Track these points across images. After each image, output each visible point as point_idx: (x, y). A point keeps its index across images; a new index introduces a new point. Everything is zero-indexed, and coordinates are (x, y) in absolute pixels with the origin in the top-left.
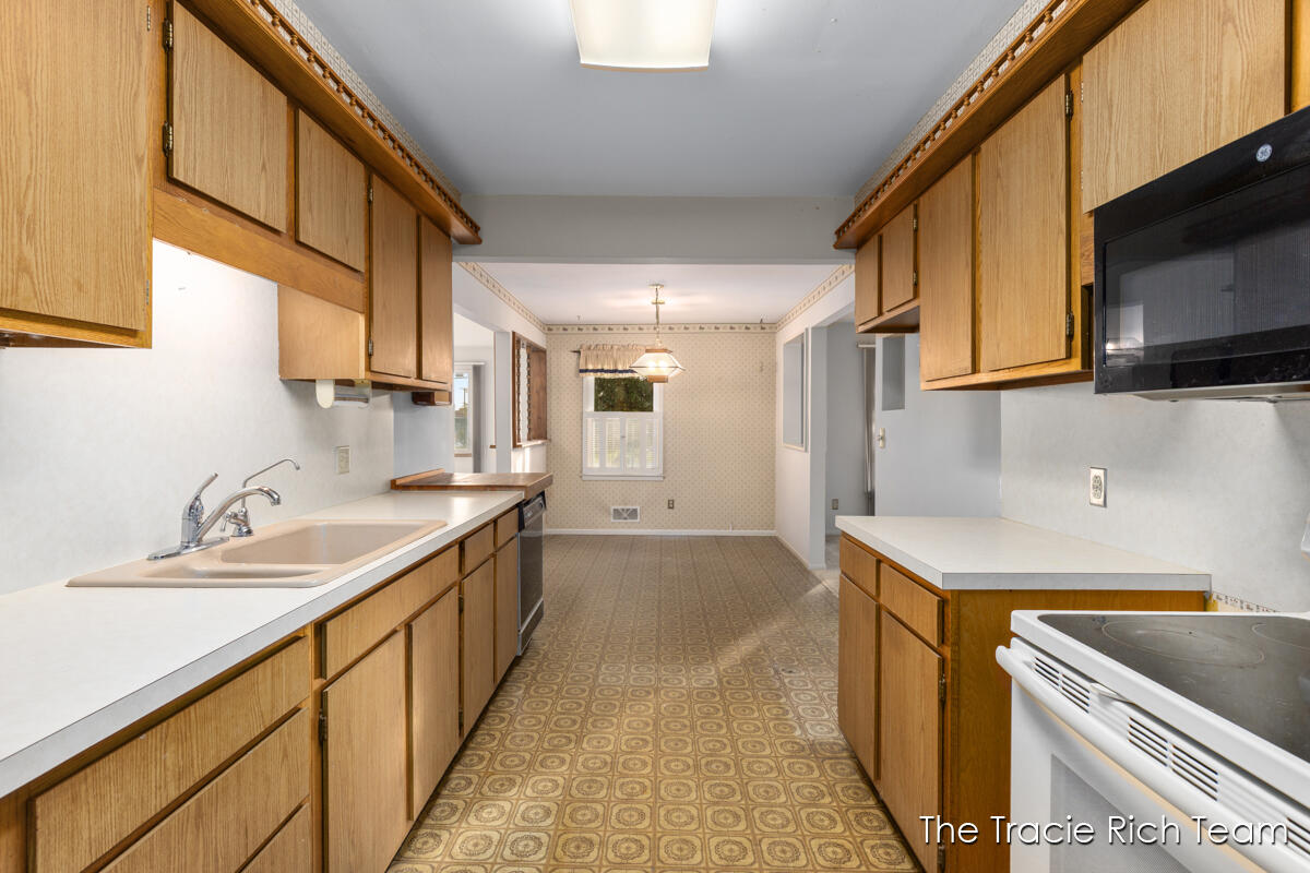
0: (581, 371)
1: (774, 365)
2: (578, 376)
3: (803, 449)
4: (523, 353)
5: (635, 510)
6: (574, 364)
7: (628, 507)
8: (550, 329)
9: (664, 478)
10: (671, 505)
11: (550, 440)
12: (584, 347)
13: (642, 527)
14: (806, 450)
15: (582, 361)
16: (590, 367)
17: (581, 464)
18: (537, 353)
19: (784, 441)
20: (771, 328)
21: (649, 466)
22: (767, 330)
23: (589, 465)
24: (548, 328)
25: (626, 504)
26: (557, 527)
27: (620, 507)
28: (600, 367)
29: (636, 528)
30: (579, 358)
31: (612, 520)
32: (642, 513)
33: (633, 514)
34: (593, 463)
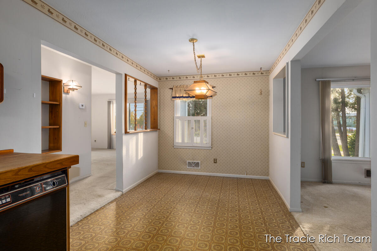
0: (173, 97)
1: (268, 92)
2: (172, 100)
3: (286, 136)
4: (148, 90)
5: (198, 163)
6: (170, 95)
7: (195, 161)
8: (160, 79)
9: (212, 148)
10: (215, 161)
11: (159, 129)
12: (175, 86)
13: (202, 171)
14: (287, 137)
15: (174, 93)
16: (177, 96)
17: (173, 141)
18: (154, 90)
19: (273, 132)
20: (266, 73)
21: (205, 142)
22: (264, 74)
23: (177, 141)
24: (159, 78)
25: (194, 160)
26: (163, 169)
27: (191, 161)
28: (181, 95)
29: (198, 171)
30: (172, 92)
31: (188, 167)
32: (201, 164)
33: (197, 165)
34: (179, 140)
